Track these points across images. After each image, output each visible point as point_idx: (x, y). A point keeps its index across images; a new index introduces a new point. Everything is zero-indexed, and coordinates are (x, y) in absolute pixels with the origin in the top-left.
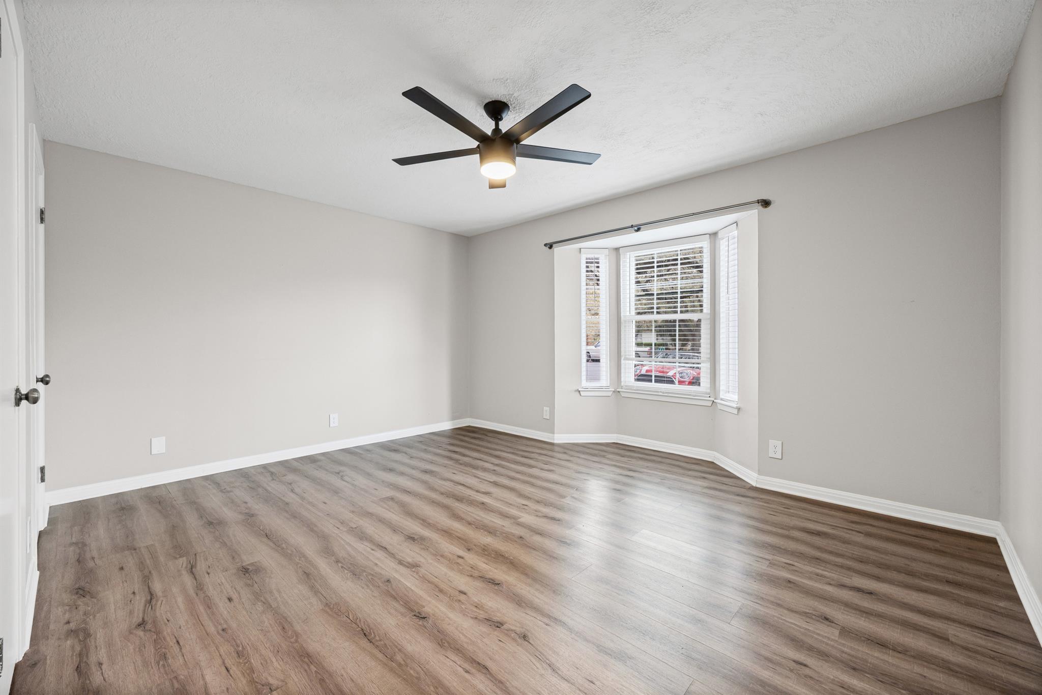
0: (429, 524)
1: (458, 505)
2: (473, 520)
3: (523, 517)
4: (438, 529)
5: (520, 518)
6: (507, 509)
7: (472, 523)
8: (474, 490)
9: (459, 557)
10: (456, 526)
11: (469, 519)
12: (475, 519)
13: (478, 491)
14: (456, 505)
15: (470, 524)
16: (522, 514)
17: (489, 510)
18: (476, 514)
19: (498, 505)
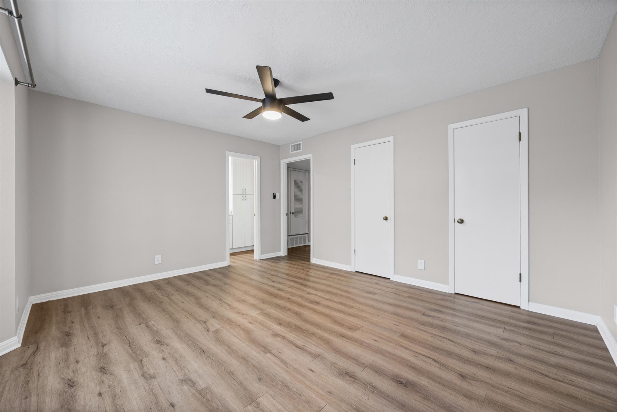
0: (312, 310)
1: (298, 323)
2: (287, 312)
3: (256, 314)
4: (306, 307)
5: (259, 313)
6: (264, 320)
7: (287, 310)
8: (286, 339)
9: (292, 296)
10: (296, 309)
11: (289, 313)
12: (286, 313)
13: (284, 337)
14: (299, 323)
15: (289, 310)
16: (257, 316)
17: (277, 319)
18: (285, 316)
19: (269, 323)
